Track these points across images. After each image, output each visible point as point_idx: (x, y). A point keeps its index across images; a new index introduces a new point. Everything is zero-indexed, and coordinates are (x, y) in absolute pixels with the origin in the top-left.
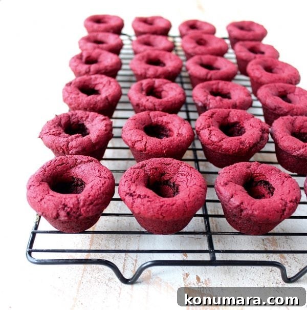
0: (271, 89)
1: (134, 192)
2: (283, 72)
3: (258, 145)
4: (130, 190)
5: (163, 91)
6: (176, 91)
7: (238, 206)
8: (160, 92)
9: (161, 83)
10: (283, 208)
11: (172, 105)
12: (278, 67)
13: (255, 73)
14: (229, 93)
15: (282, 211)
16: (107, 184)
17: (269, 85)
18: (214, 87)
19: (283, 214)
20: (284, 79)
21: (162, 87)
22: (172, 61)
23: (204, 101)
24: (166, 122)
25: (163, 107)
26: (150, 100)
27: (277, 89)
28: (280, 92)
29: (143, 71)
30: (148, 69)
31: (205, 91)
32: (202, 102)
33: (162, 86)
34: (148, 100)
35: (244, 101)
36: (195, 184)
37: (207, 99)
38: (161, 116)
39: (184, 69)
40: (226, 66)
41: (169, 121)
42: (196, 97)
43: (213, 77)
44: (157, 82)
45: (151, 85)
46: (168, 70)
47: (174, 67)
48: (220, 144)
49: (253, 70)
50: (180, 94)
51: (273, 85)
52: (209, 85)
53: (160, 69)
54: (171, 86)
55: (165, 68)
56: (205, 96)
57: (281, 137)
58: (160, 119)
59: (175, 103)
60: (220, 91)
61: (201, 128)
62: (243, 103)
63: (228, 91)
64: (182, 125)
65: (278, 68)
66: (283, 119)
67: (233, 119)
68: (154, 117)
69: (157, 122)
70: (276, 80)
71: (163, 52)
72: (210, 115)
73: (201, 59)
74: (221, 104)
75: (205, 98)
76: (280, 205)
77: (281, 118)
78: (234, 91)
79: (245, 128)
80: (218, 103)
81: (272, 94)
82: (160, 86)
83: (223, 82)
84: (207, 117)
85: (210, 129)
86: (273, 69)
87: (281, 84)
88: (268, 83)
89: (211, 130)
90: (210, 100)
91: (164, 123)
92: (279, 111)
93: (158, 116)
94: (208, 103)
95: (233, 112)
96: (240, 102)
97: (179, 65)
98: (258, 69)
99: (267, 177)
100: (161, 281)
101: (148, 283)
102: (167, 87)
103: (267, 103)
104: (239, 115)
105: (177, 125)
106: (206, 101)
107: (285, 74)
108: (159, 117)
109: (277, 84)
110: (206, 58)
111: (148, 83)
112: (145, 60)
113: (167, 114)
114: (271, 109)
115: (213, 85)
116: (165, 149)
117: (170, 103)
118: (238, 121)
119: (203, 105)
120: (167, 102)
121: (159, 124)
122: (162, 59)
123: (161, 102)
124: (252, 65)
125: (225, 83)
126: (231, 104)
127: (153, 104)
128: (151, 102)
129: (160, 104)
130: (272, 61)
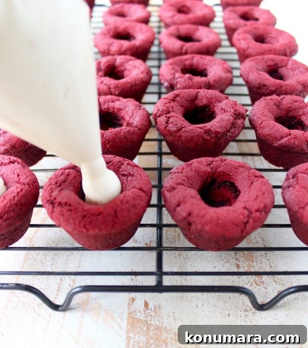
0: (257, 63)
1: (55, 199)
2: (278, 41)
3: (228, 134)
4: (51, 196)
5: (125, 70)
6: (139, 69)
7: (185, 218)
8: (123, 71)
9: (123, 61)
10: (245, 220)
11: (132, 87)
12: (271, 35)
13: (240, 44)
14: (205, 69)
15: (243, 224)
16: (24, 191)
17: (256, 57)
18: (188, 62)
19: (245, 228)
20: (275, 50)
21: (124, 66)
22: (143, 33)
23: (171, 80)
24: (118, 109)
25: (120, 90)
26: (105, 82)
27: (266, 62)
28: (269, 66)
29: (106, 47)
30: (111, 44)
31: (174, 68)
32: (168, 82)
33: (125, 64)
34: (102, 82)
35: (221, 78)
36: (135, 187)
37: (174, 77)
38: (113, 102)
39: (156, 42)
40: (208, 37)
41: (122, 107)
42: (163, 76)
43: (189, 51)
44: (119, 59)
45: (111, 63)
46: (135, 45)
47: (143, 40)
48: (179, 134)
49: (238, 40)
50: (142, 73)
51: (260, 57)
52: (182, 61)
53: (125, 44)
54: (134, 64)
55: (133, 42)
56: (171, 74)
57: (260, 123)
58: (111, 105)
59: (135, 85)
60: (194, 67)
61: (158, 114)
62: (219, 81)
63: (204, 67)
64: (135, 111)
65: (271, 37)
66: (266, 100)
67: (202, 102)
68: (105, 102)
69: (107, 108)
70: (265, 51)
71: (134, 24)
72: (172, 98)
73: (178, 30)
74: (191, 83)
75: (171, 76)
76: (241, 217)
77: (263, 98)
78: (211, 66)
79: (216, 112)
80: (187, 82)
81: (258, 69)
82: (122, 64)
83: (199, 56)
84: (167, 101)
85: (168, 115)
86: (265, 38)
87: (271, 56)
88: (254, 56)
89: (169, 118)
90: (177, 78)
91: (116, 110)
92: (264, 90)
93: (109, 101)
94: (175, 82)
95: (203, 93)
96: (215, 81)
97: (149, 37)
98: (244, 39)
99: (232, 177)
100: (100, 307)
101: (84, 310)
102: (129, 65)
103: (249, 80)
104: (209, 97)
105: (130, 111)
106: (173, 81)
107: (278, 44)
108: (110, 103)
109: (266, 57)
110: (184, 29)
111: (108, 62)
112: (111, 33)
113: (121, 98)
114: (255, 87)
115: (186, 60)
116: (109, 143)
117: (129, 85)
118: (208, 104)
119: (169, 85)
120: (124, 83)
121: (111, 111)
122: (131, 32)
123: (117, 84)
124: (239, 34)
125: (201, 58)
126: (204, 83)
127: (108, 86)
128: (106, 84)
129: (116, 87)
130: (265, 28)
